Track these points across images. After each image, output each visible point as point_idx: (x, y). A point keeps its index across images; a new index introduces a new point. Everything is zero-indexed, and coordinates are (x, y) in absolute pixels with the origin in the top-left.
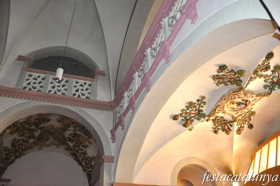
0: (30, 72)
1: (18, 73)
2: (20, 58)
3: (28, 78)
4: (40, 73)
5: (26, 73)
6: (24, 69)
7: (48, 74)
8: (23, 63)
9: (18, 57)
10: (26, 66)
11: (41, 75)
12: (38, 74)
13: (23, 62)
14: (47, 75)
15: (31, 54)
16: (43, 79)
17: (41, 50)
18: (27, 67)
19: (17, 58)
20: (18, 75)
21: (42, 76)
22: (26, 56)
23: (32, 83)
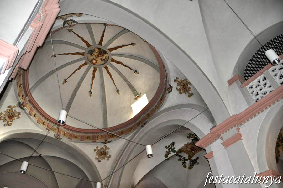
0: (248, 84)
1: (240, 94)
2: (230, 82)
3: (251, 91)
4: (257, 78)
5: (246, 89)
6: (241, 87)
7: (264, 71)
8: (236, 84)
9: (228, 83)
10: (240, 84)
11: (259, 78)
12: (256, 80)
13: (235, 82)
14: (264, 73)
15: (235, 71)
16: (265, 79)
17: (238, 61)
18: (242, 83)
19: (228, 85)
20: (242, 96)
21: (261, 77)
22: (233, 76)
23: (258, 92)
